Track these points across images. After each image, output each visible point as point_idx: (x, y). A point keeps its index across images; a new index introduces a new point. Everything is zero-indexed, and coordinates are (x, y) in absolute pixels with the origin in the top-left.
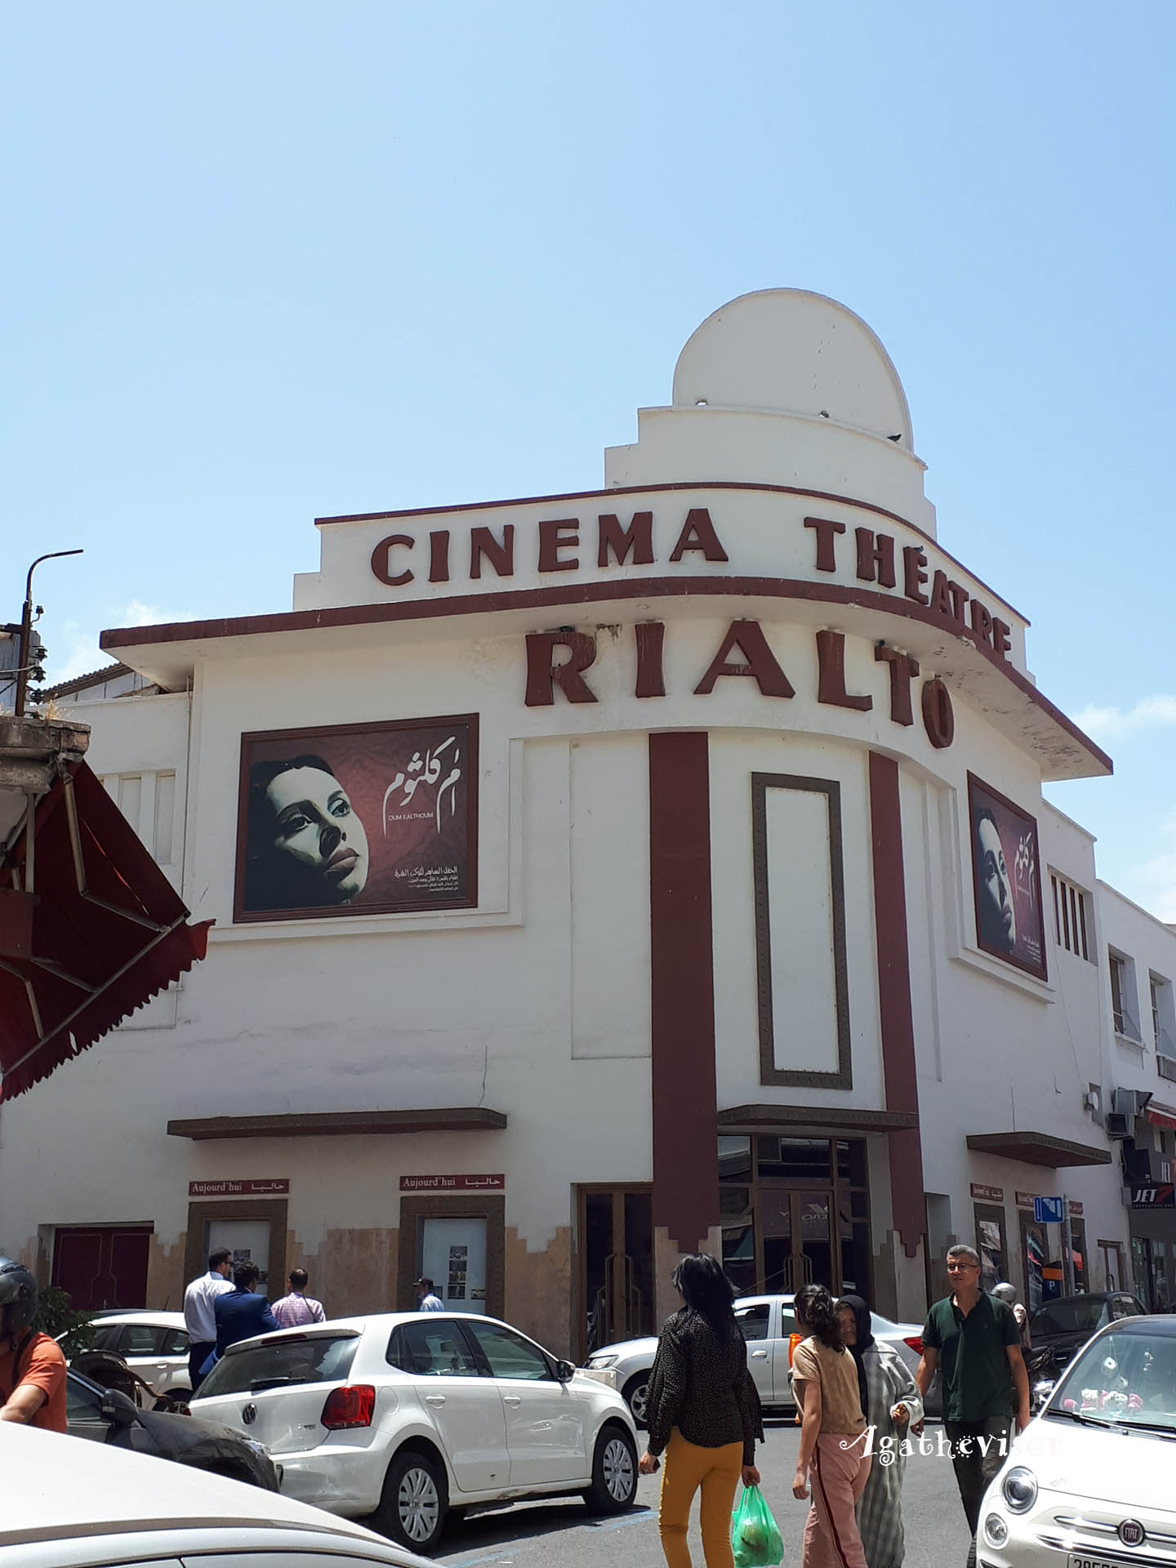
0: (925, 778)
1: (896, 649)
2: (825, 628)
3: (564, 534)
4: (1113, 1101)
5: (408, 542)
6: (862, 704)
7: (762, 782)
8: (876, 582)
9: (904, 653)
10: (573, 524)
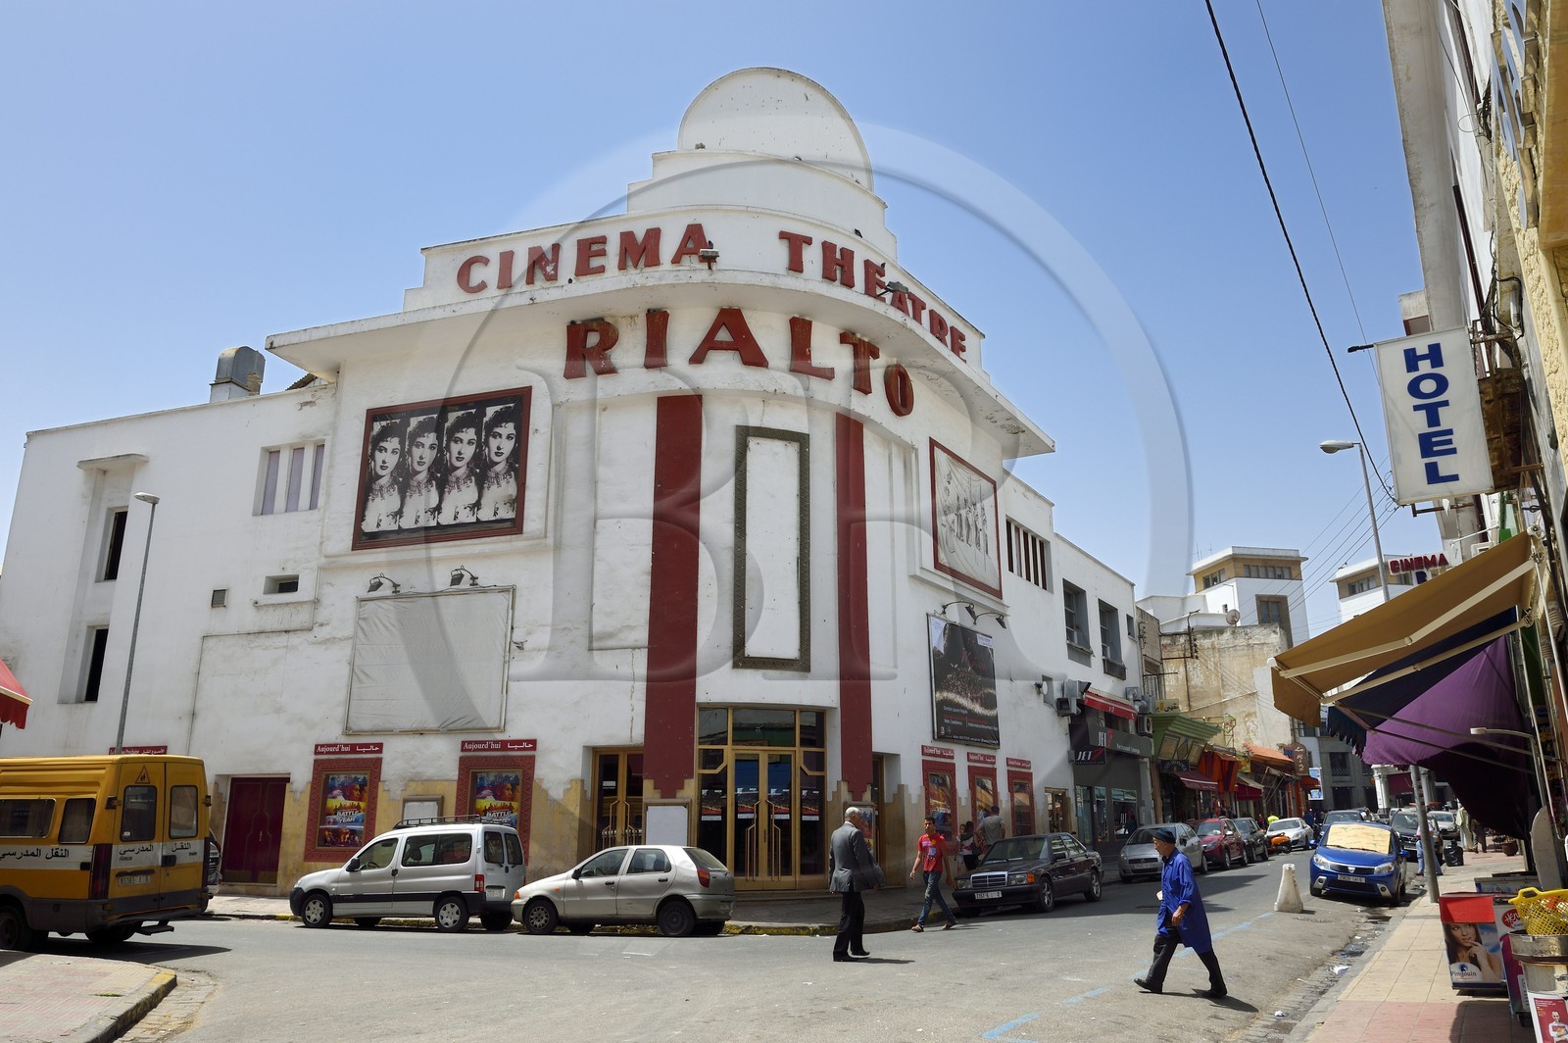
0: (888, 439)
1: (858, 336)
2: (797, 316)
3: (595, 248)
4: (1063, 689)
5: (485, 261)
6: (827, 374)
7: (745, 435)
8: (838, 282)
9: (866, 340)
10: (603, 240)
